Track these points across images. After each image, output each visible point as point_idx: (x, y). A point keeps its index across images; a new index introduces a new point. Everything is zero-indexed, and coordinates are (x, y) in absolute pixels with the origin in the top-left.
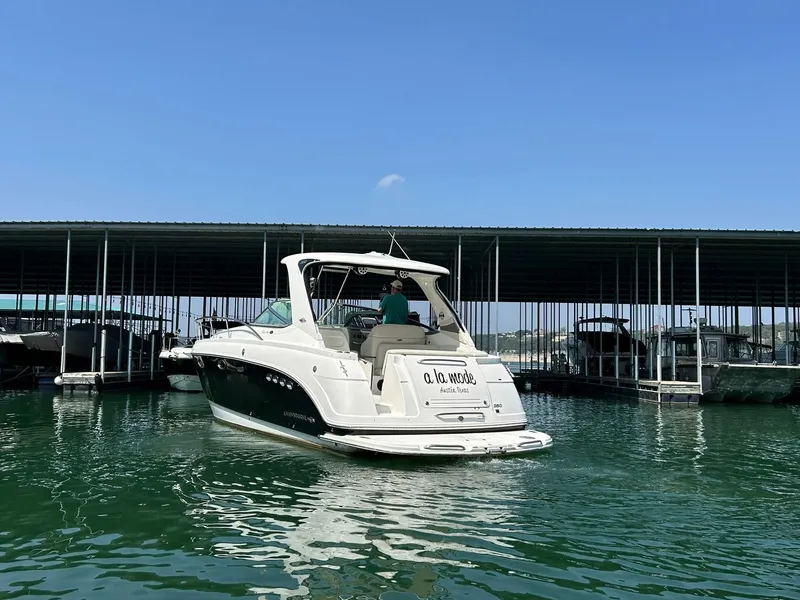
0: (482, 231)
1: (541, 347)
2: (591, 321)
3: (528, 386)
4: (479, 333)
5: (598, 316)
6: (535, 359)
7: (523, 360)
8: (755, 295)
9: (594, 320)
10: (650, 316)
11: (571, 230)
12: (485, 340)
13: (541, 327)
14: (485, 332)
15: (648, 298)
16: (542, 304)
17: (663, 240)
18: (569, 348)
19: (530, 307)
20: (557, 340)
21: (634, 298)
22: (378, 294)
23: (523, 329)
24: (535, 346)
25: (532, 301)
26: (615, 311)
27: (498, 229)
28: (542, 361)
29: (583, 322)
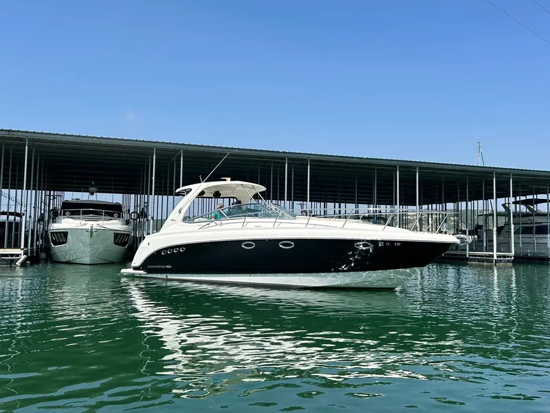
17: (289, 159)
27: (183, 144)
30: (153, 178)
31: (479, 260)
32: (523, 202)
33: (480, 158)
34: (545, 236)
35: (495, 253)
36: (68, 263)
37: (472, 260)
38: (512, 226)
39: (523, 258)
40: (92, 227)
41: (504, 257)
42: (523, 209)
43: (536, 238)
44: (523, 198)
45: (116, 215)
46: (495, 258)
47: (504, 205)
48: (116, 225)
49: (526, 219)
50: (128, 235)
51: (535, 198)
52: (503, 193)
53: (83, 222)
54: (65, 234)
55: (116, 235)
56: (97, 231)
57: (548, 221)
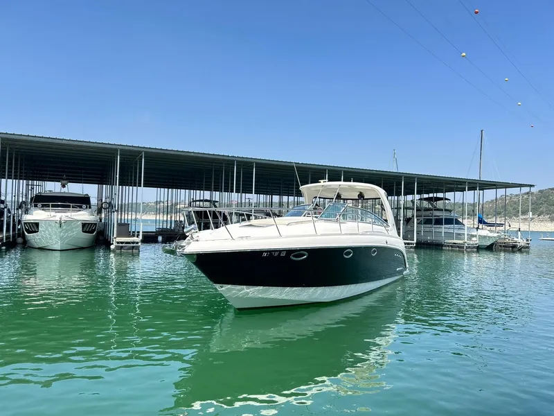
0: (134, 148)
1: (169, 210)
2: (198, 201)
3: (160, 238)
4: (130, 201)
5: (202, 199)
6: (165, 219)
7: (158, 218)
8: (280, 190)
9: (200, 201)
10: (229, 197)
11: (188, 152)
12: (134, 206)
14: (134, 201)
15: (228, 189)
16: (170, 190)
17: (237, 162)
19: (163, 191)
20: (178, 207)
21: (222, 189)
23: (159, 200)
24: (166, 210)
25: (164, 188)
26: (211, 196)
27: (144, 148)
28: (169, 219)
29: (193, 201)
32: (426, 199)
34: (441, 226)
36: (41, 249)
38: (415, 220)
39: (424, 244)
40: (61, 218)
41: (408, 244)
42: (426, 204)
43: (435, 228)
44: (426, 196)
45: (84, 206)
47: (413, 201)
48: (84, 215)
49: (427, 213)
50: (96, 224)
51: (435, 196)
52: (409, 191)
53: (53, 214)
54: (37, 225)
55: (84, 225)
56: (66, 222)
57: (443, 215)
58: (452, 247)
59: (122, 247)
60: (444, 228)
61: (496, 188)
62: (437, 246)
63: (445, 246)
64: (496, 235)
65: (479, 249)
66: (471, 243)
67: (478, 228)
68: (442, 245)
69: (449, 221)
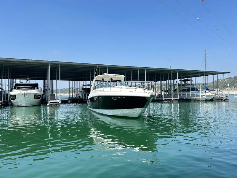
0: (56, 62)
1: (75, 91)
3: (69, 101)
9: (86, 85)
13: (75, 86)
17: (100, 67)
18: (80, 92)
19: (72, 82)
22: (26, 78)
24: (73, 91)
26: (90, 83)
27: (60, 62)
30: (49, 74)
31: (167, 101)
32: (183, 81)
33: (169, 66)
35: (172, 98)
36: (17, 106)
37: (165, 101)
38: (178, 89)
39: (182, 100)
40: (25, 93)
41: (175, 99)
42: (183, 83)
43: (187, 93)
44: (182, 79)
45: (35, 88)
46: (172, 100)
47: (177, 82)
48: (35, 91)
49: (183, 86)
50: (40, 95)
51: (187, 79)
52: (175, 78)
53: (21, 91)
54: (15, 96)
55: (35, 95)
56: (27, 94)
57: (190, 87)
58: (194, 100)
59: (52, 104)
60: (191, 93)
61: (213, 75)
62: (188, 100)
63: (192, 100)
64: (213, 95)
65: (206, 101)
66: (203, 98)
67: (206, 92)
68: (190, 100)
69: (193, 90)
